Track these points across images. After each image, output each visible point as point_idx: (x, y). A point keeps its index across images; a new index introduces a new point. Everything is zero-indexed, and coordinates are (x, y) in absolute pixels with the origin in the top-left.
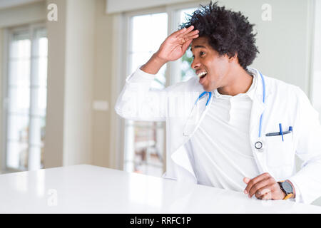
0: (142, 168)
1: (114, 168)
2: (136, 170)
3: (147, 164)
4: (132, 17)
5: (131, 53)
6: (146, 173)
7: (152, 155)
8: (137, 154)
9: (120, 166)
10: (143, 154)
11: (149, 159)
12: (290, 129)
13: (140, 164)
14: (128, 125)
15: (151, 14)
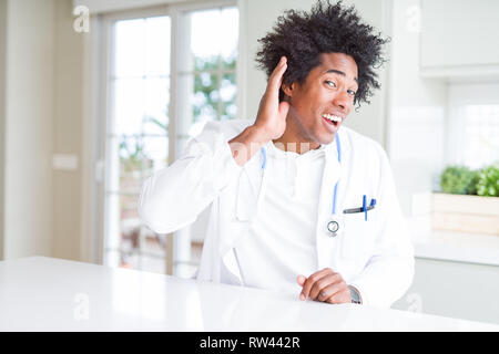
0: (134, 259)
1: (87, 261)
2: (123, 263)
3: (140, 253)
4: (115, 21)
5: (113, 79)
6: (139, 268)
7: (149, 239)
8: (124, 237)
9: (98, 258)
10: (133, 238)
11: (144, 245)
12: (373, 202)
13: (130, 254)
14: (109, 193)
15: (145, 18)
